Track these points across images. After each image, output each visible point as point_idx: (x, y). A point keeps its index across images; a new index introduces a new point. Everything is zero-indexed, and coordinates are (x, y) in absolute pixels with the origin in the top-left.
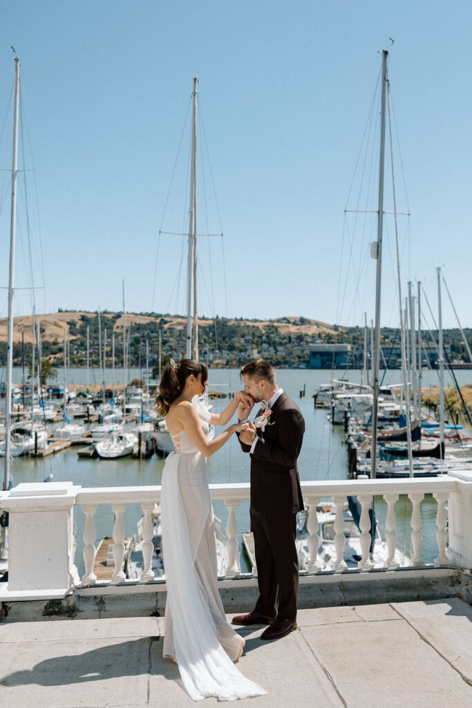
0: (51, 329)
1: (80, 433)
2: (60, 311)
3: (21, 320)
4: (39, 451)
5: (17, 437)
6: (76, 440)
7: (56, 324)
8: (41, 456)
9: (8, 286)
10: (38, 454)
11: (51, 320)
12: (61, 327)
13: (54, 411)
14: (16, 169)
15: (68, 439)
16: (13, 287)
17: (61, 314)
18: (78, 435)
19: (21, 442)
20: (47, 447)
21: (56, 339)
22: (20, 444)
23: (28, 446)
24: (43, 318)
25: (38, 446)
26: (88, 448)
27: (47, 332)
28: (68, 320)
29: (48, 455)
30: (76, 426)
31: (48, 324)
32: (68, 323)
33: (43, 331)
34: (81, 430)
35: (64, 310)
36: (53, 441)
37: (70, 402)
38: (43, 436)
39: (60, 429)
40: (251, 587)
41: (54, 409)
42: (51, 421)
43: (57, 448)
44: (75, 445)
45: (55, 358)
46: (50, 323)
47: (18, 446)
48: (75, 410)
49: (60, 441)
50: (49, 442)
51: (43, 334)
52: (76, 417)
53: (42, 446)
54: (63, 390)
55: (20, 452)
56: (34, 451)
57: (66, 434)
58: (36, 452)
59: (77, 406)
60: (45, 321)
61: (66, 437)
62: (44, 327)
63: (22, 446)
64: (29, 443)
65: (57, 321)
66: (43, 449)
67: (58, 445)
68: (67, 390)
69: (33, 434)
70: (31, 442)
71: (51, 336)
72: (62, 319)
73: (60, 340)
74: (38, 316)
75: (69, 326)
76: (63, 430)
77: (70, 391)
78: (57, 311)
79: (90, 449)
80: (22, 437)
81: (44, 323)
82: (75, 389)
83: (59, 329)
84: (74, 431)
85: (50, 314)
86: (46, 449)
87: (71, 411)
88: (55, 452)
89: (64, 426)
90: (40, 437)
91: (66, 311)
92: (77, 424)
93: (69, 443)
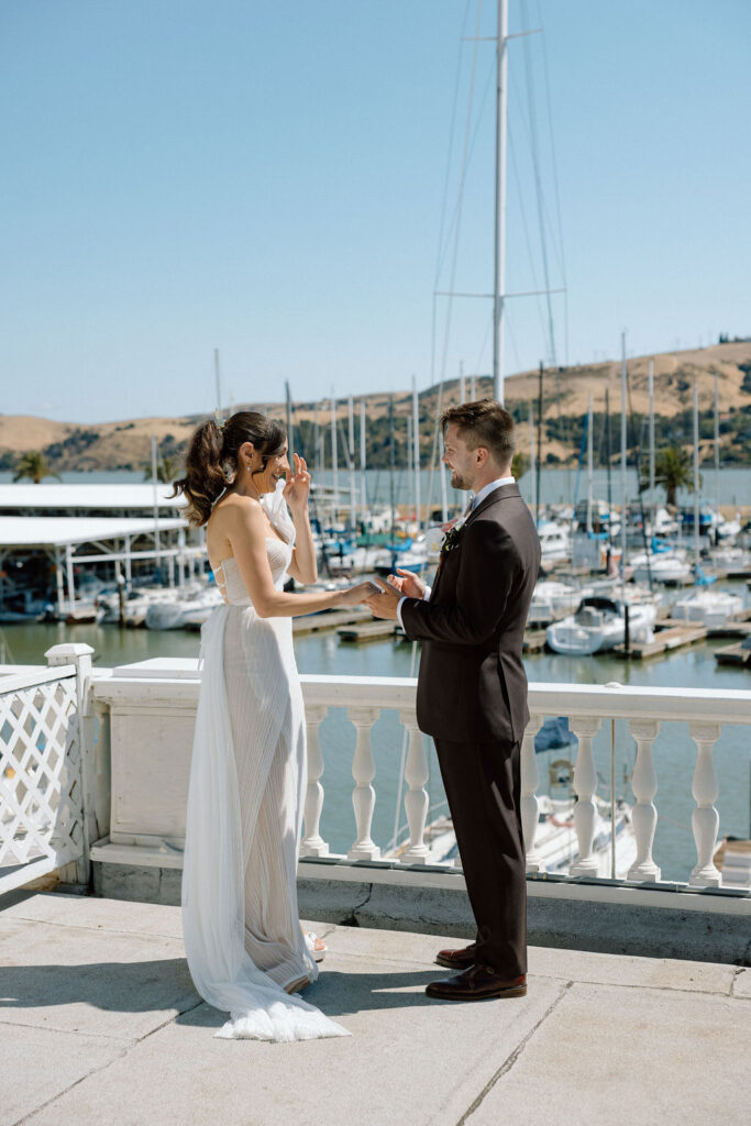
0: (703, 383)
1: (727, 612)
2: (723, 341)
3: (638, 365)
4: (633, 647)
5: (589, 614)
6: (718, 627)
7: (713, 371)
8: (637, 656)
9: (492, 292)
10: (630, 651)
11: (705, 362)
12: (724, 376)
13: (683, 563)
14: (505, 33)
15: (700, 624)
16: (502, 292)
17: (724, 346)
18: (722, 615)
19: (598, 625)
20: (651, 638)
21: (713, 405)
22: (594, 629)
23: (613, 635)
24: (687, 359)
25: (632, 635)
26: (739, 644)
27: (696, 390)
28: (741, 361)
29: (653, 656)
30: (722, 595)
31: (696, 372)
32: (742, 368)
33: (684, 387)
34: (731, 606)
35: (731, 338)
36: (669, 627)
37: (722, 542)
38: (645, 615)
39: (686, 602)
40: (557, 900)
41: (686, 559)
42: (671, 584)
43: (673, 642)
44: (715, 636)
45: (711, 446)
46: (701, 369)
47: (591, 634)
48: (730, 560)
49: (684, 627)
50: (658, 629)
51: (686, 393)
52: (732, 577)
53: (642, 635)
54: (710, 517)
55: (595, 647)
56: (622, 647)
57: (698, 613)
58: (627, 647)
59: (738, 552)
60: (687, 365)
61: (698, 619)
62: (688, 379)
63: (598, 634)
64: (613, 628)
65: (716, 362)
66: (643, 642)
67: (674, 635)
68: (716, 519)
69: (622, 609)
70: (618, 626)
71: (703, 397)
72: (726, 358)
73: (722, 407)
74: (674, 354)
75: (742, 374)
76: (694, 603)
77: (728, 519)
78: (716, 341)
79: (743, 647)
80: (600, 614)
81: (687, 370)
82: (738, 516)
83: (720, 381)
84: (715, 607)
85: (701, 349)
86: (651, 643)
87: (722, 562)
88: (668, 651)
89: (694, 596)
90: (637, 617)
91: (737, 341)
92: (726, 590)
93: (703, 632)
